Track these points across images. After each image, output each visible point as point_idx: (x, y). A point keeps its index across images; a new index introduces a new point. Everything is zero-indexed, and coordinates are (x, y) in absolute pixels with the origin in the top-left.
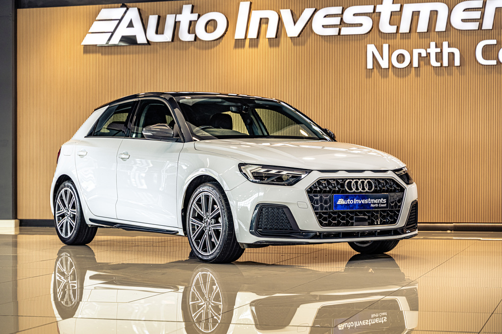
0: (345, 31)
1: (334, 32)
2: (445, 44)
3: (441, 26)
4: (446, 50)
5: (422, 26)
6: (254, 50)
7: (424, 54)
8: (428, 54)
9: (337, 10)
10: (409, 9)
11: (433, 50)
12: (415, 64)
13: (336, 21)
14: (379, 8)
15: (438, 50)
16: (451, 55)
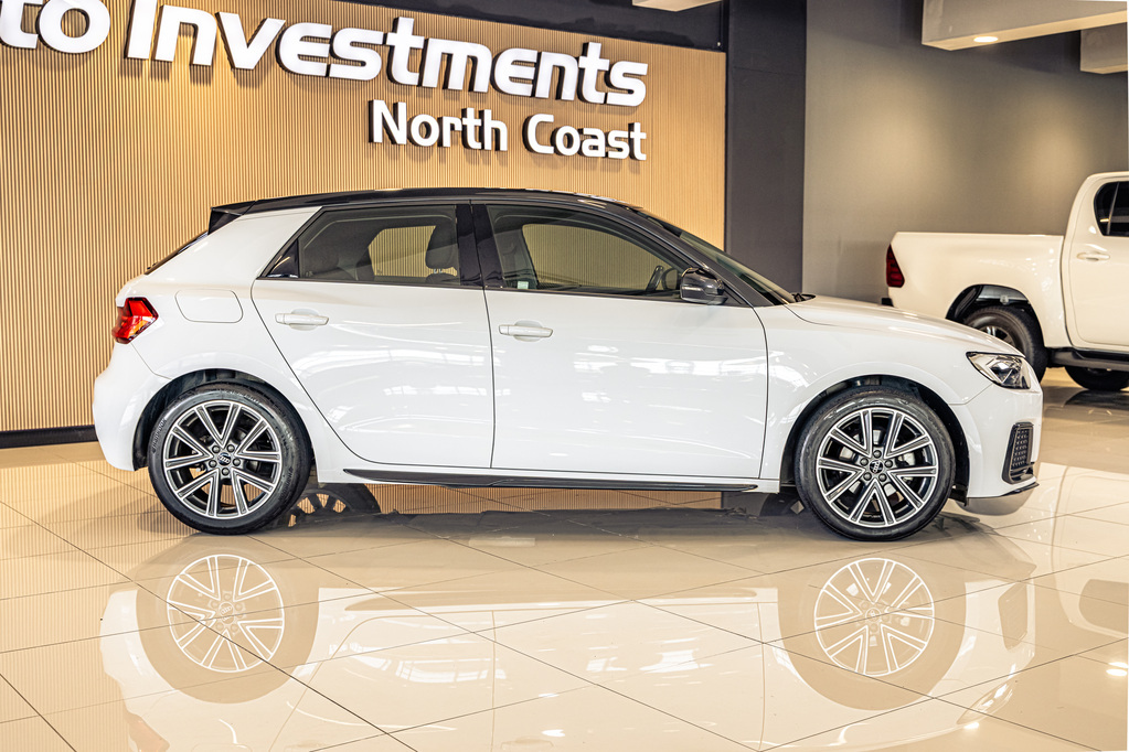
0: (338, 71)
1: (318, 69)
2: (488, 113)
3: (482, 84)
4: (489, 124)
5: (457, 80)
6: (159, 84)
7: (458, 127)
8: (464, 127)
9: (324, 30)
10: (437, 48)
11: (471, 122)
12: (447, 142)
13: (322, 50)
14: (392, 39)
15: (479, 122)
16: (497, 132)
